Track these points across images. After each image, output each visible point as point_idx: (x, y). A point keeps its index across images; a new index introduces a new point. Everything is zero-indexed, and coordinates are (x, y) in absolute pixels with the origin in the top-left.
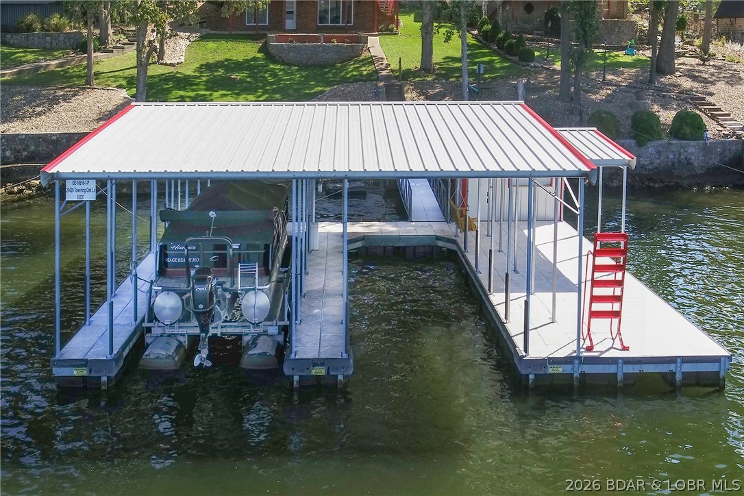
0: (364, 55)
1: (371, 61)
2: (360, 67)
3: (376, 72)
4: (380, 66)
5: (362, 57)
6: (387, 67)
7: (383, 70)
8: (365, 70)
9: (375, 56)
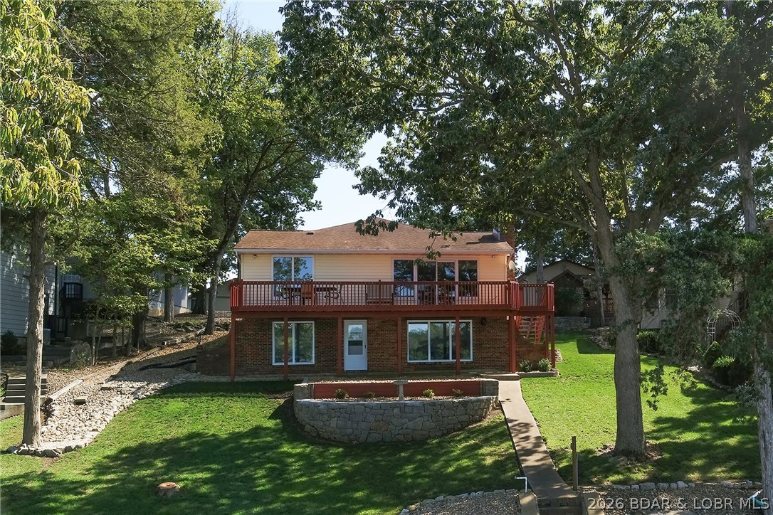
0: (491, 418)
1: (503, 432)
2: (480, 447)
3: (515, 459)
4: (524, 444)
5: (485, 423)
6: (537, 445)
7: (529, 452)
8: (490, 455)
9: (512, 421)
